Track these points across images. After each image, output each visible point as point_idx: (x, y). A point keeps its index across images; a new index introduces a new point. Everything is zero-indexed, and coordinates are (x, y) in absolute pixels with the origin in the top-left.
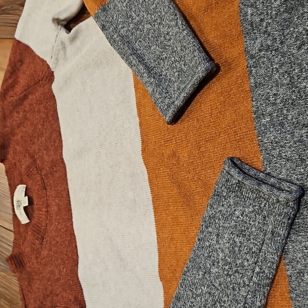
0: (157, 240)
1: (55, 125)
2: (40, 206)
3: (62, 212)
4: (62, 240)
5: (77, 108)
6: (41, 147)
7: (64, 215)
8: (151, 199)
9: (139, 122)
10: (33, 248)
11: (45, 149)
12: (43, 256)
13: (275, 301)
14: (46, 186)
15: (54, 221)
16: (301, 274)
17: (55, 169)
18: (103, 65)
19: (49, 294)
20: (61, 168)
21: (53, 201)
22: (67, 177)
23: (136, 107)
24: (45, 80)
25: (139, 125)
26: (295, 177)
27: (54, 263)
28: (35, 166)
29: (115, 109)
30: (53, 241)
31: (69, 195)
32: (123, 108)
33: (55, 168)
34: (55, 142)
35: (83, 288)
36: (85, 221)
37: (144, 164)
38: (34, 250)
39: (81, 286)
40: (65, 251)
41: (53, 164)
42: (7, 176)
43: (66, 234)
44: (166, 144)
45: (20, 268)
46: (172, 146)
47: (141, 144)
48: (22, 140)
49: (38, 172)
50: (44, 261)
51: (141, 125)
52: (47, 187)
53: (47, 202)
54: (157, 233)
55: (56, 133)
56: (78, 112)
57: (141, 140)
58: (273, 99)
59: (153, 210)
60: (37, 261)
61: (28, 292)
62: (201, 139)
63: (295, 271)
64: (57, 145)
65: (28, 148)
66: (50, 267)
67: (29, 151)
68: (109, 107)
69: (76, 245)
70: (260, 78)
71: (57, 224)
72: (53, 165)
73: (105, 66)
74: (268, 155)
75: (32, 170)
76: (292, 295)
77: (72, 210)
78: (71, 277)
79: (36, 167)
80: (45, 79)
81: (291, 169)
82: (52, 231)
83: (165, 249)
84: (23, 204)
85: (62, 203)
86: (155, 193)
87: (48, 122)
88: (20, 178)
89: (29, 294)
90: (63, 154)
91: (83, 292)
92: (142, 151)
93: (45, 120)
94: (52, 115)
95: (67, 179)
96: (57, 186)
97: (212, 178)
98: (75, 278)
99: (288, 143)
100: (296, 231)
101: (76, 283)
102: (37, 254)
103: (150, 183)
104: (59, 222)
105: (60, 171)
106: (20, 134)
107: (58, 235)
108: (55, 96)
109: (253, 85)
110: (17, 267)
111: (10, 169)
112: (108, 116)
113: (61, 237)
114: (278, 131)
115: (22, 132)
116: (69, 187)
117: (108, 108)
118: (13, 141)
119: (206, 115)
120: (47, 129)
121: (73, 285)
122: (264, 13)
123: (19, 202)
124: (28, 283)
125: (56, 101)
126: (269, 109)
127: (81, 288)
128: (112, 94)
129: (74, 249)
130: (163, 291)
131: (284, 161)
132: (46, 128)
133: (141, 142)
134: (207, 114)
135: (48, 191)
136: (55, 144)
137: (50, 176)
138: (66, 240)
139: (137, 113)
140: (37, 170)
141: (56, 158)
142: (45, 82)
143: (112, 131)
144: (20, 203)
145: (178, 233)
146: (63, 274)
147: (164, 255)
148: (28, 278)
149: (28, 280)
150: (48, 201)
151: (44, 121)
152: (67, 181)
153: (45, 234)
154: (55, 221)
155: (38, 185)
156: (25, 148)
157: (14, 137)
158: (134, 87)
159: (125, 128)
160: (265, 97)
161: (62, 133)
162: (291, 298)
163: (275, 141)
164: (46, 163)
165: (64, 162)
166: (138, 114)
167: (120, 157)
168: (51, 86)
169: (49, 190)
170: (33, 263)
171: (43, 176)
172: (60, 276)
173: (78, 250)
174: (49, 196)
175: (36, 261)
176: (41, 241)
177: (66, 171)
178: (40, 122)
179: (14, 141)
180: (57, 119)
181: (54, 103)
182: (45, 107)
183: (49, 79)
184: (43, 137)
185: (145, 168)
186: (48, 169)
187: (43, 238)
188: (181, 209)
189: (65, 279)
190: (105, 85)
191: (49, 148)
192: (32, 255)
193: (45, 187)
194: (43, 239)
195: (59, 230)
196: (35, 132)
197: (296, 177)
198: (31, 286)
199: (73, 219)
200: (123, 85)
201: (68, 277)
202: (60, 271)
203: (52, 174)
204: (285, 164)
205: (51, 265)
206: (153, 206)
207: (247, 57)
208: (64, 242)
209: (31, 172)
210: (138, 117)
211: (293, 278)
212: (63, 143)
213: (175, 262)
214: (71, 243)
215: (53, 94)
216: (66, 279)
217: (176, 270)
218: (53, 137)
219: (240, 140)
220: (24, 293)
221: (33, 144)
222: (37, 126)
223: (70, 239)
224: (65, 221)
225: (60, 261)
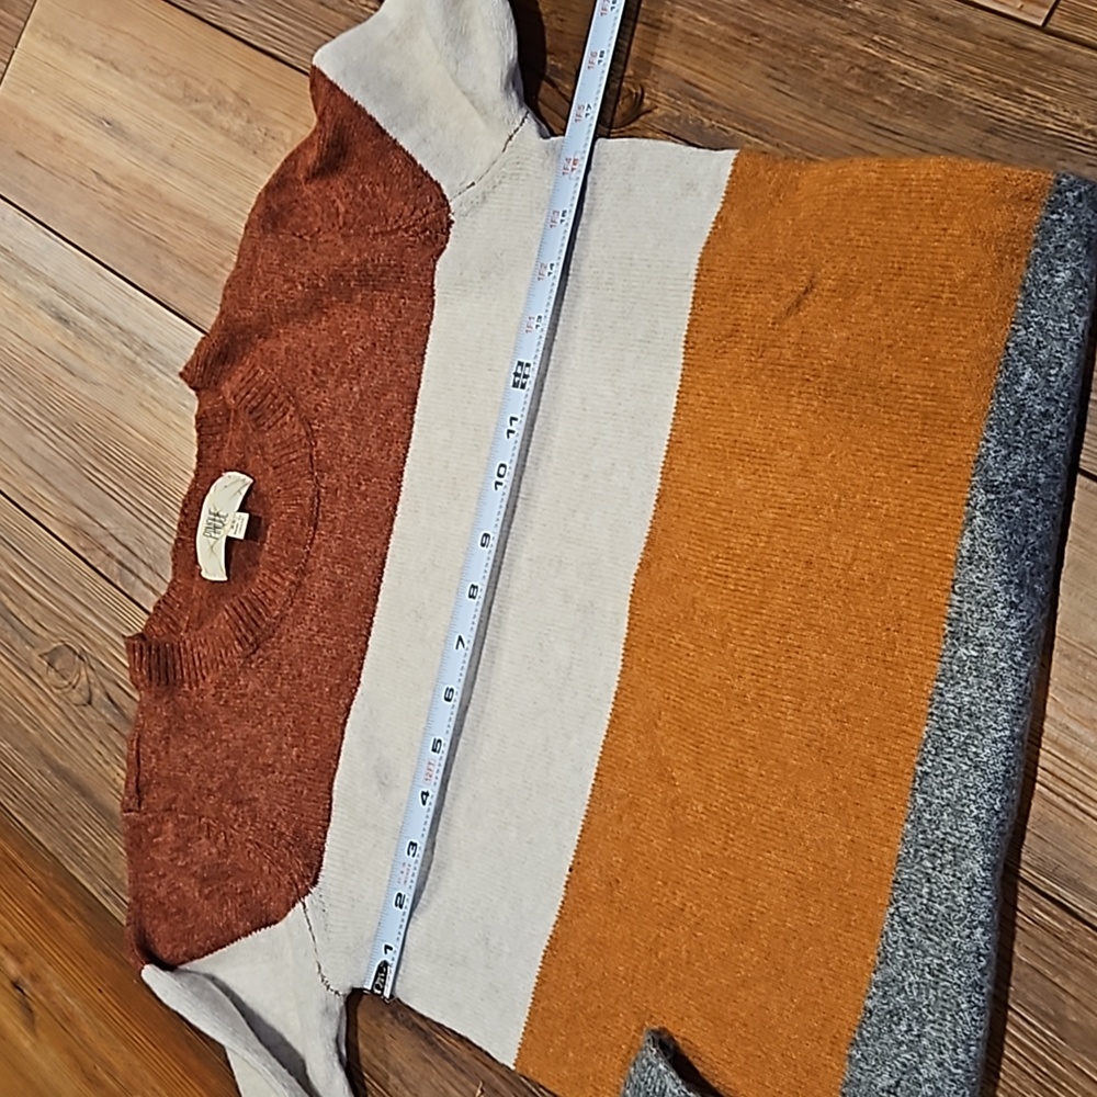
0: (593, 790)
1: (407, 369)
2: (279, 561)
3: (345, 608)
4: (315, 676)
5: (491, 359)
6: (341, 408)
7: (346, 618)
8: (615, 689)
9: (659, 490)
10: (221, 655)
11: (352, 417)
12: (242, 691)
13: (816, 1048)
14: (320, 517)
15: (307, 618)
16: (895, 1019)
17: (363, 488)
18: (610, 291)
19: (215, 789)
20: (380, 493)
21: (327, 566)
22: (392, 525)
23: (666, 448)
24: (416, 234)
25: (656, 497)
26: (972, 811)
27: (269, 721)
28: (308, 451)
29: (602, 421)
30: (287, 667)
31: (382, 573)
32: (626, 430)
33: (366, 485)
34: (388, 413)
35: (332, 819)
36: (402, 659)
37: (629, 598)
38: (223, 663)
39: (330, 809)
40: (316, 707)
41: (365, 472)
42: (198, 430)
43: (331, 667)
44: (710, 581)
45: (158, 685)
46: (724, 591)
47: (644, 546)
48: (288, 359)
49: (313, 474)
50: (241, 703)
51: (661, 501)
52: (323, 521)
53: (306, 561)
54: (596, 774)
55: (401, 391)
56: (489, 373)
57: (647, 538)
58: (1005, 612)
59: (609, 717)
60: (217, 692)
61: (152, 753)
62: (798, 613)
63: (885, 1007)
64: (395, 426)
65: (298, 389)
66: (253, 727)
67: (301, 400)
68: (587, 407)
69: (351, 704)
70: (986, 546)
71: (315, 629)
72: (363, 475)
73: (615, 298)
74: (939, 733)
75: (295, 460)
76: (854, 1052)
77: (376, 614)
78: (309, 779)
79: (311, 457)
80: (415, 231)
81: (974, 791)
82: (294, 640)
83: (606, 821)
84: (227, 527)
85: (351, 584)
86: (630, 680)
87: (389, 351)
88: (240, 456)
89: (154, 760)
90: (407, 459)
91: (328, 826)
92: (640, 564)
93: (379, 341)
94: (407, 339)
95: (391, 530)
96: (354, 533)
97: (789, 718)
98: (322, 785)
99: (995, 729)
100: (927, 926)
101: (318, 797)
102: (224, 675)
103: (625, 649)
104: (321, 628)
105: (375, 500)
106: (286, 341)
107: (309, 659)
108: (436, 293)
109: (964, 553)
110: (151, 679)
111: (215, 415)
112: (577, 430)
113: (316, 668)
114: (985, 691)
115: (293, 338)
116: (390, 552)
117: (584, 410)
118: (258, 351)
119: (834, 564)
120: (379, 367)
121: (308, 801)
122: (1057, 402)
123: (217, 518)
124: (163, 732)
125: (432, 307)
126: (984, 630)
127: (330, 815)
128: (610, 380)
129: (340, 714)
130: (558, 913)
131: (965, 764)
132: (376, 365)
133: (646, 540)
134: (838, 562)
135: (320, 534)
136: (386, 420)
137: (343, 498)
138: (326, 681)
139: (662, 465)
140: (312, 466)
141: (383, 461)
142: (411, 239)
143: (573, 472)
144: (221, 522)
145: (653, 800)
146: (286, 760)
147: (598, 832)
148: (169, 722)
149: (166, 725)
150: (311, 560)
151: (378, 344)
152: (389, 535)
153: (270, 637)
154: (312, 620)
155: (297, 504)
156: (289, 385)
157: (264, 342)
158: (677, 394)
159: (612, 483)
160: (983, 598)
161: (419, 401)
162: (850, 1056)
163: (969, 709)
164: (345, 459)
165: (400, 482)
166: (663, 468)
167: (569, 548)
168: (435, 261)
169: (323, 532)
170: (202, 690)
171: (323, 490)
172: (275, 762)
173: (348, 720)
174: (318, 548)
175: (213, 691)
176: (251, 651)
177: (395, 508)
178: (363, 340)
179: (261, 350)
180: (419, 358)
181: (424, 309)
182: (394, 307)
183: (429, 238)
184: (358, 383)
185: (628, 609)
186: (345, 478)
187: (257, 645)
188: (692, 750)
189: (289, 775)
190: (597, 344)
191: (364, 422)
192: (211, 671)
193: (316, 519)
194: (258, 647)
195: (315, 648)
196: (338, 357)
197: (976, 812)
198: (167, 743)
199: (371, 638)
200: (650, 373)
201: (298, 774)
202: (280, 748)
203: (350, 497)
204: (967, 771)
205: (257, 721)
206: (612, 706)
207: (977, 478)
208: (319, 683)
209: (290, 462)
210: (660, 476)
211: (874, 1019)
212: (415, 428)
213: (620, 860)
214: (338, 695)
215: (433, 285)
216: (293, 777)
217: (618, 882)
218: (389, 397)
219: (895, 667)
220: (141, 750)
221: (317, 386)
222: (348, 345)
223: (339, 685)
224: (344, 633)
225: (288, 722)
